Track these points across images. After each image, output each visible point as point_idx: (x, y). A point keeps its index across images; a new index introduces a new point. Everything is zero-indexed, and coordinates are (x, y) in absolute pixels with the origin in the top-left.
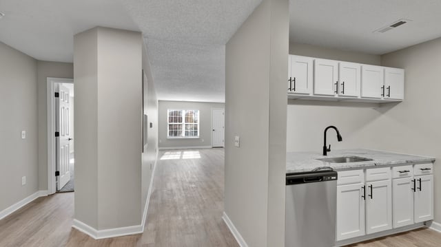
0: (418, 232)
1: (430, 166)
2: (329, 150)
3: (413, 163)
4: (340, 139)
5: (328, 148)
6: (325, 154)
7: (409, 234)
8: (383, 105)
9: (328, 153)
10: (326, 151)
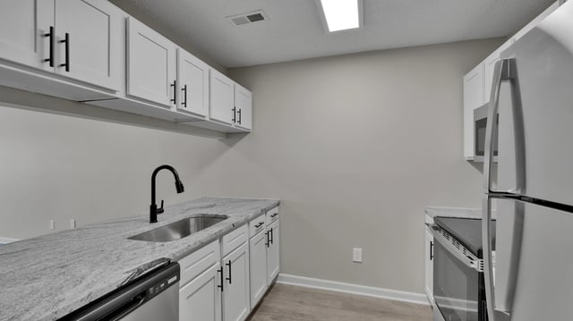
0: (270, 294)
1: (276, 210)
2: (161, 211)
3: (265, 211)
4: (180, 188)
5: (159, 207)
6: (153, 219)
7: (263, 304)
8: (231, 136)
9: (159, 216)
10: (155, 212)
